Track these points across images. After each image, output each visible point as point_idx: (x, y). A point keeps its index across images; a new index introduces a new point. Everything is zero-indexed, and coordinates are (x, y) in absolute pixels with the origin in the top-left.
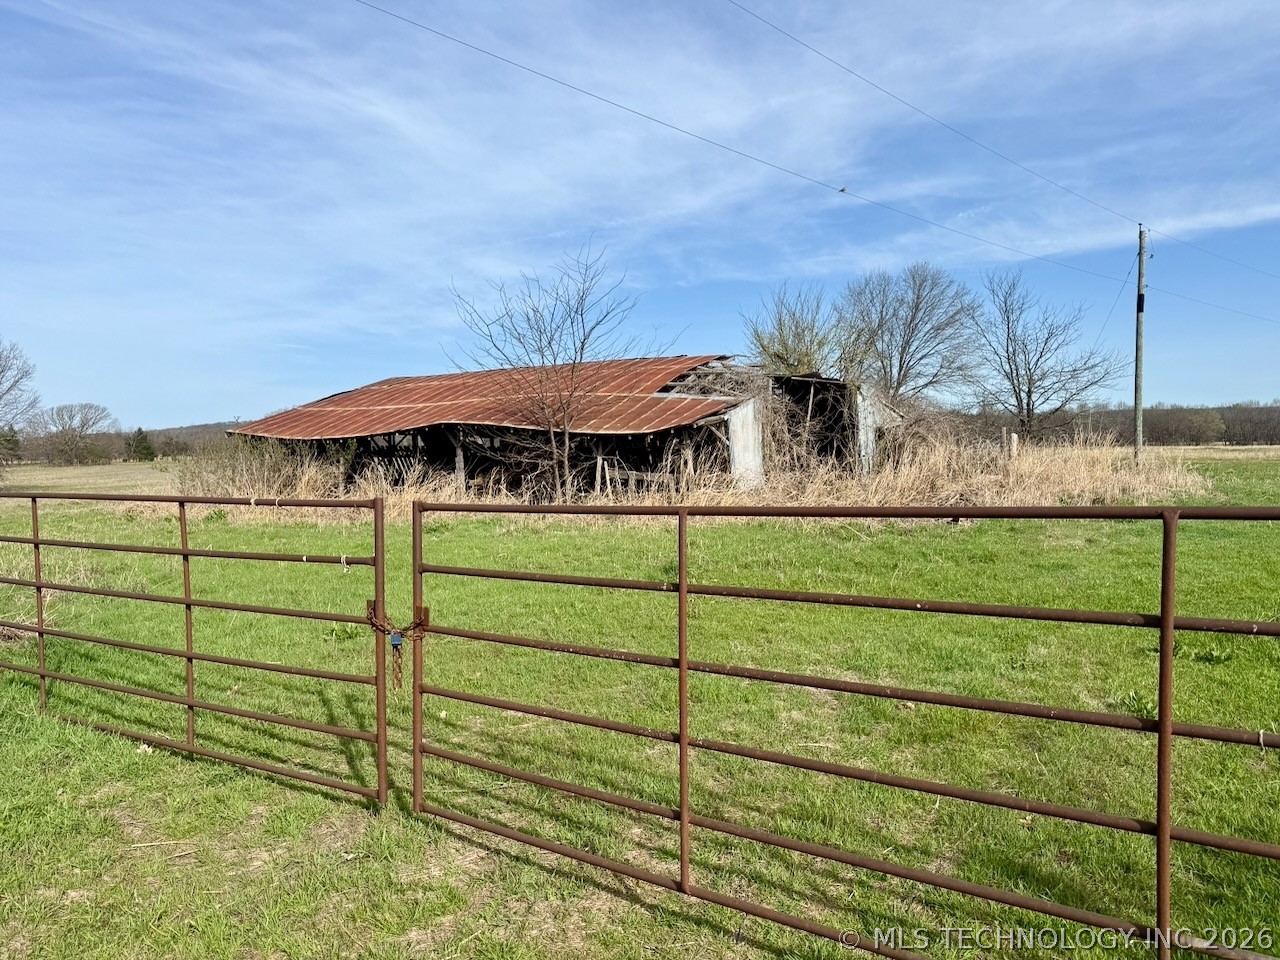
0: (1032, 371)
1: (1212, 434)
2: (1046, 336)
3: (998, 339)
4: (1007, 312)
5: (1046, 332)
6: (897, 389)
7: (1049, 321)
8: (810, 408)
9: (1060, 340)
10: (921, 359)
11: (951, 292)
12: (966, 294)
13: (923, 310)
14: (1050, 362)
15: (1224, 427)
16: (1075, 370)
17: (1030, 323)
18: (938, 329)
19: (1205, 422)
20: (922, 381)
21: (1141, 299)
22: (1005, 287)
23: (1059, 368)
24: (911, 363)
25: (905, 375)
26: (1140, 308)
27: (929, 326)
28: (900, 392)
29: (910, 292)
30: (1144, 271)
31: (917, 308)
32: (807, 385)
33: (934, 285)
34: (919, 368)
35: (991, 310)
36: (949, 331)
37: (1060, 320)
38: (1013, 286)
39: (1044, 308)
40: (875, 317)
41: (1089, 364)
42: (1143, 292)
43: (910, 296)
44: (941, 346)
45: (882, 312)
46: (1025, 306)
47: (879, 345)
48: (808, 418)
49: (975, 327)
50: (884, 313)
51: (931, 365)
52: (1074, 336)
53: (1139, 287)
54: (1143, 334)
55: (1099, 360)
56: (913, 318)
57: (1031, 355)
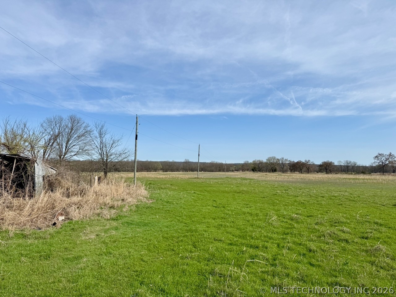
0: (108, 153)
1: (159, 169)
2: (112, 143)
3: (97, 142)
4: (100, 134)
5: (112, 141)
6: (64, 155)
7: (113, 139)
8: (14, 168)
9: (116, 145)
10: (73, 146)
11: (84, 125)
12: (89, 127)
13: (74, 130)
14: (113, 151)
15: (162, 167)
16: (120, 154)
17: (107, 139)
18: (79, 137)
19: (158, 165)
20: (73, 154)
21: (137, 136)
22: (100, 127)
23: (115, 153)
24: (70, 147)
25: (67, 151)
26: (136, 139)
27: (76, 136)
28: (65, 157)
29: (70, 123)
30: (138, 128)
31: (72, 129)
32: (13, 159)
33: (78, 123)
34: (72, 149)
35: (96, 133)
36: (83, 138)
37: (116, 138)
38: (103, 127)
39: (111, 135)
40: (57, 131)
41: (124, 152)
42: (137, 134)
43: (70, 125)
44: (80, 143)
45: (59, 129)
46: (106, 133)
47: (58, 140)
48: (13, 172)
49: (90, 138)
50: (60, 130)
51: (76, 149)
52: (120, 144)
53: (136, 132)
54: (137, 146)
55: (127, 151)
56: (71, 132)
57: (107, 148)
